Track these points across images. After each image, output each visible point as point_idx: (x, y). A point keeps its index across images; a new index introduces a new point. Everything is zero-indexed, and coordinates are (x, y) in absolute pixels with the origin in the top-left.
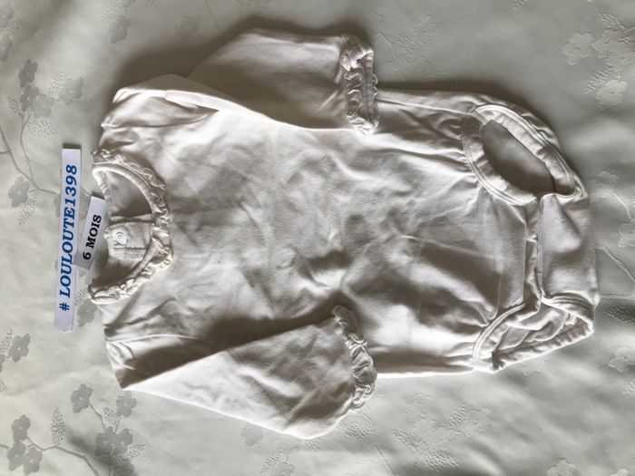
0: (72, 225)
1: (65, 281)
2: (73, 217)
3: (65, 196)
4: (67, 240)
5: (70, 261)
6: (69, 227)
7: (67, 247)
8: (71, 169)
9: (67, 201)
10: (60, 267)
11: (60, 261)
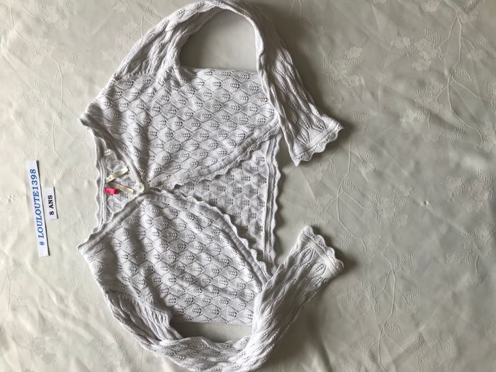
0: (38, 200)
1: (40, 230)
2: (38, 196)
3: (31, 186)
4: (37, 209)
5: (41, 219)
6: (37, 202)
7: (38, 212)
8: (32, 171)
9: (33, 188)
10: (36, 223)
11: (35, 220)
